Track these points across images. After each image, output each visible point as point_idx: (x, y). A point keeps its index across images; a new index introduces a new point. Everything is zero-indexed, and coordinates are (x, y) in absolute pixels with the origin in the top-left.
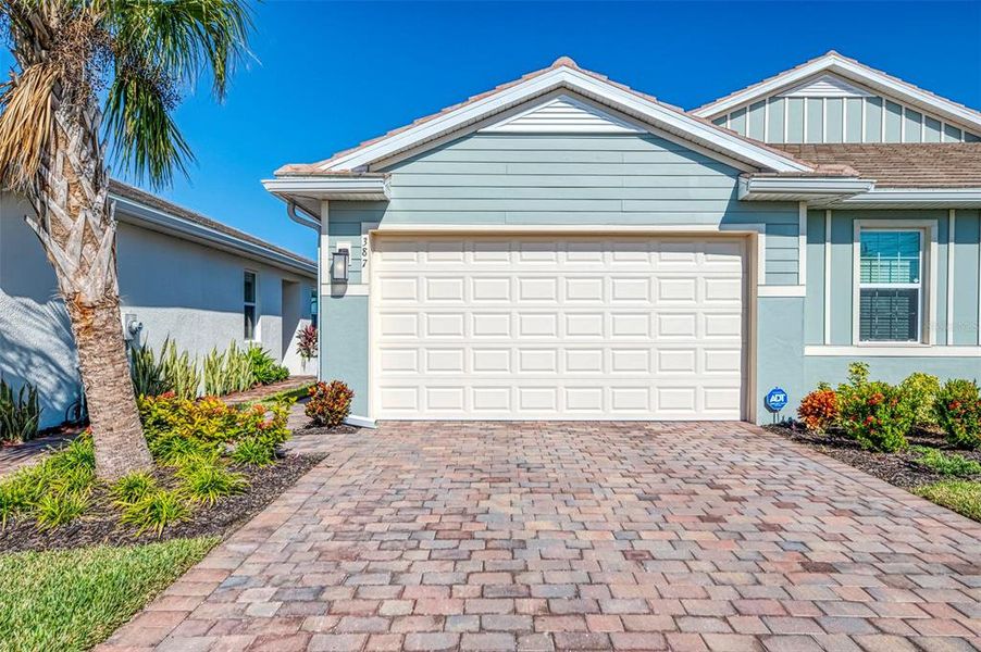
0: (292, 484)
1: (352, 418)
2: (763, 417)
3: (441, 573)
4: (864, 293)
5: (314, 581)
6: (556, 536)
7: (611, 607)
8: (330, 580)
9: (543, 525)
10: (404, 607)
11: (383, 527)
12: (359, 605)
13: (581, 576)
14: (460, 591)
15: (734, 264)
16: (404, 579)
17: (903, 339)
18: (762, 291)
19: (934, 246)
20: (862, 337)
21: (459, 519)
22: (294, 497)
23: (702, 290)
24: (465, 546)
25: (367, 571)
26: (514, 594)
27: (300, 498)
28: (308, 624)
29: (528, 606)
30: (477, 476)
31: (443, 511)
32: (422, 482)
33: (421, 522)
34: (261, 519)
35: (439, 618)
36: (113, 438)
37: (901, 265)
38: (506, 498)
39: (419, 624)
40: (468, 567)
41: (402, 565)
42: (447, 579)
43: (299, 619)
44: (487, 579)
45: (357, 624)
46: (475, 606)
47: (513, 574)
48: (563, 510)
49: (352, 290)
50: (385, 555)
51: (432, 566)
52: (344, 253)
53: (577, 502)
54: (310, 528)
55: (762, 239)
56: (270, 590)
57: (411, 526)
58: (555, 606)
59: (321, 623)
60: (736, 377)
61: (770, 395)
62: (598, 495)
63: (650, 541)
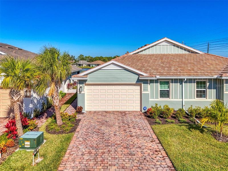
0: (78, 125)
1: (83, 111)
2: (143, 111)
3: (96, 137)
4: (160, 90)
5: (85, 137)
6: (108, 133)
7: (111, 140)
8: (86, 137)
9: (107, 131)
10: (94, 140)
11: (90, 131)
12: (89, 140)
13: (109, 137)
14: (98, 138)
15: (139, 88)
16: (93, 137)
17: (167, 97)
18: (143, 92)
19: (171, 84)
20: (160, 98)
21: (98, 130)
22: (79, 127)
23: (134, 91)
24: (99, 134)
25: (90, 136)
26: (103, 139)
27: (80, 127)
28: (86, 141)
29: (104, 140)
30: (100, 123)
31: (96, 129)
32: (94, 125)
33: (94, 131)
34: (77, 130)
35: (96, 141)
36: (59, 120)
37: (166, 86)
38: (103, 127)
39: (95, 141)
40: (99, 136)
41: (93, 136)
42: (97, 137)
43: (85, 141)
44: (101, 137)
45: (90, 141)
46: (99, 140)
47: (103, 137)
48: (109, 129)
49: (82, 92)
50: (91, 135)
51: (96, 136)
52: (81, 87)
53: (111, 128)
54: (83, 131)
55: (142, 84)
56: (81, 138)
57: (93, 131)
58: (106, 140)
59: (87, 141)
60: (139, 105)
61: (144, 108)
62: (114, 127)
63: (117, 133)
